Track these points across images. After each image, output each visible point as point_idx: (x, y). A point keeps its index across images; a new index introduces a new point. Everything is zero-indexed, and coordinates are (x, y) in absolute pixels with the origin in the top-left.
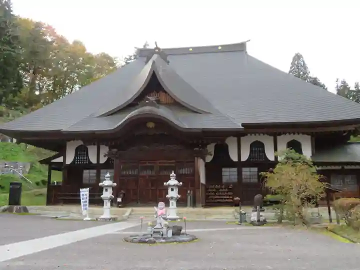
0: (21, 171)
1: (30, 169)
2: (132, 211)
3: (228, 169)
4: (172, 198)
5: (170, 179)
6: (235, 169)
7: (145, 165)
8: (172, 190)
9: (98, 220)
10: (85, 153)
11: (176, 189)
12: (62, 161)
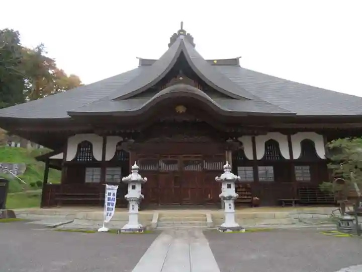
0: (16, 172)
1: (26, 171)
2: (160, 216)
3: (243, 168)
4: (228, 198)
5: (224, 172)
6: (251, 168)
8: (229, 186)
9: (122, 231)
10: (89, 149)
11: (233, 186)
12: (62, 158)
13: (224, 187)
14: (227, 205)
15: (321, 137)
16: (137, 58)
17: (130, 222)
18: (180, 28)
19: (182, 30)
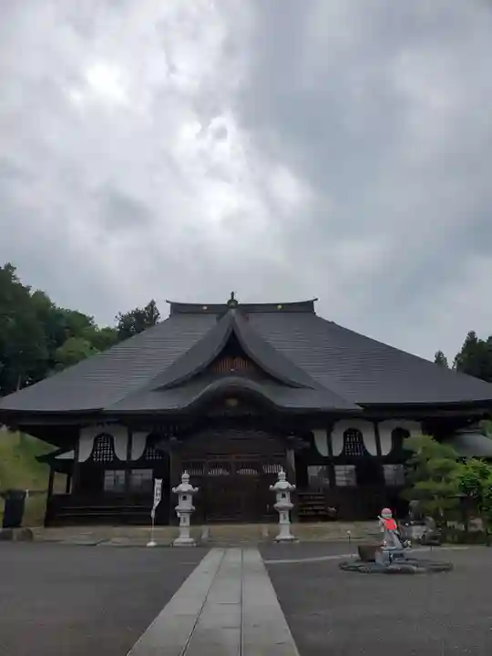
4: (283, 509)
5: (278, 481)
7: (214, 460)
8: (284, 496)
10: (109, 444)
11: (288, 495)
12: (73, 457)
13: (279, 496)
14: (281, 516)
15: (419, 424)
16: (167, 302)
17: (181, 536)
18: (230, 298)
19: (232, 300)
